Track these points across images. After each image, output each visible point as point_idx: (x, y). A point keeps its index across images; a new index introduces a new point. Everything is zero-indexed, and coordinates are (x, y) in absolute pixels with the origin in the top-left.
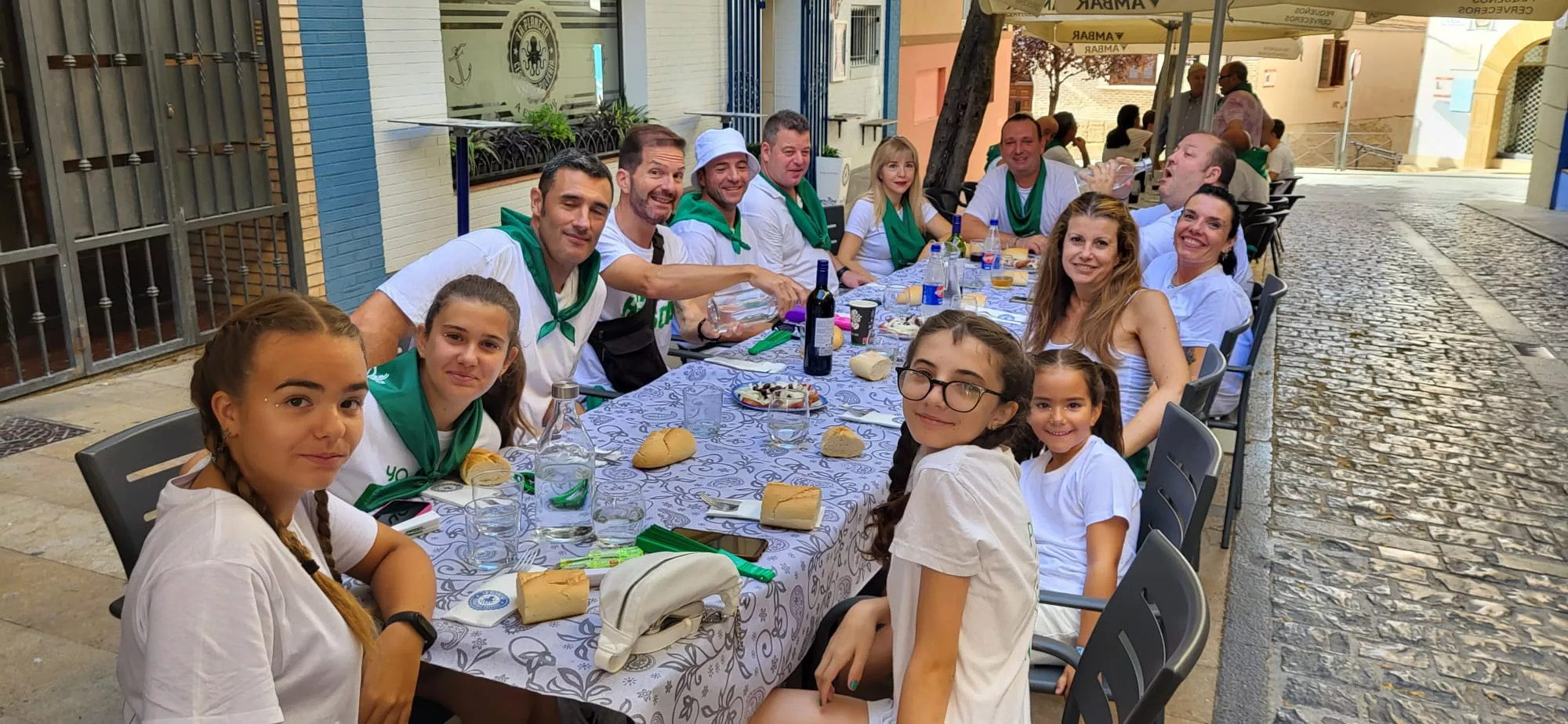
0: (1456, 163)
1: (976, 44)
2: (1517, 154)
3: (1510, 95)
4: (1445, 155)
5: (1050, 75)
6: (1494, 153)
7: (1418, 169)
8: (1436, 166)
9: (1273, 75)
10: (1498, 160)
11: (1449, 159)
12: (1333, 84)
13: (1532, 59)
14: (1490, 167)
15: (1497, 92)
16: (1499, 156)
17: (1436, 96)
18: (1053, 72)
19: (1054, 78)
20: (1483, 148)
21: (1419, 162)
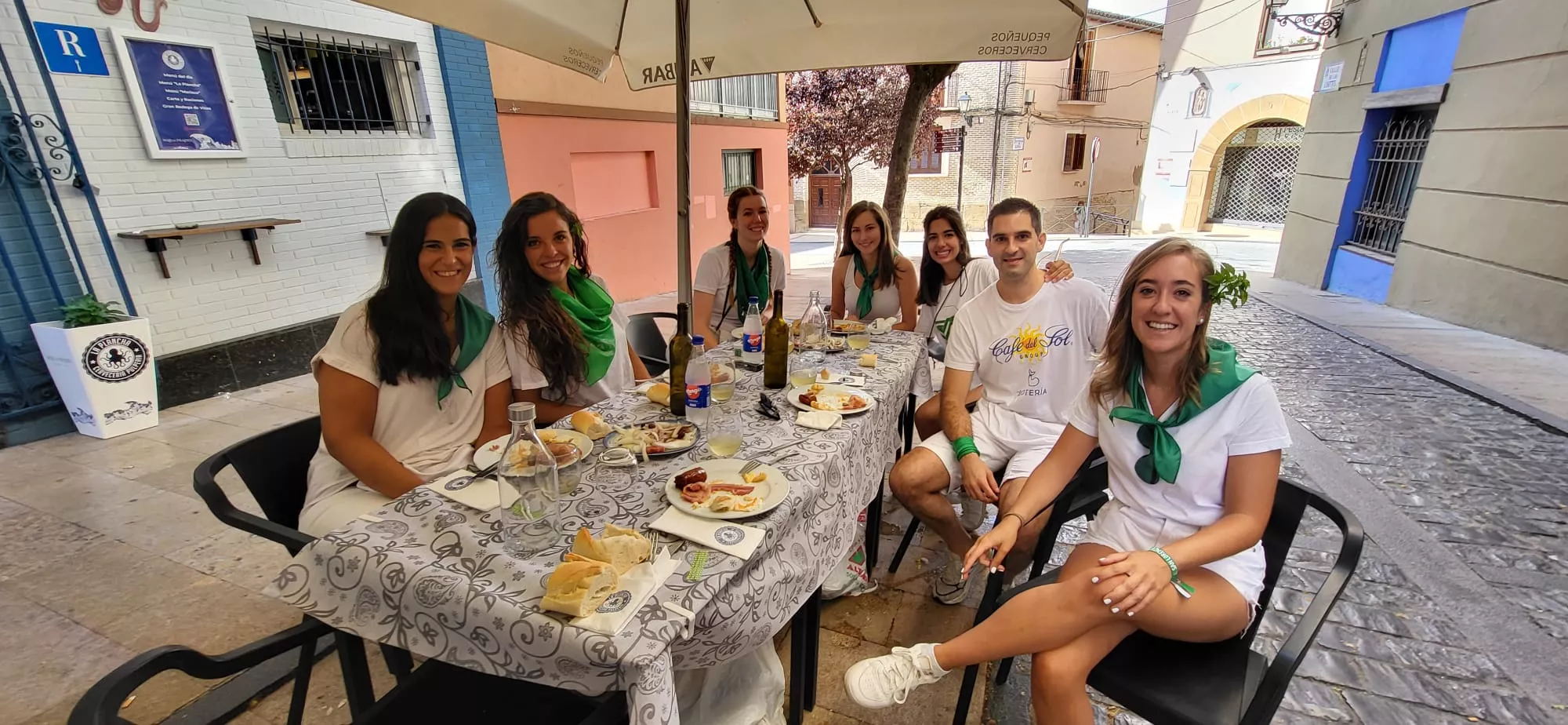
0: (1173, 228)
2: (1225, 220)
3: (1220, 170)
4: (1165, 222)
6: (1205, 219)
7: (1144, 233)
8: (1157, 229)
9: (1030, 163)
10: (1210, 225)
11: (1169, 225)
12: (1074, 168)
13: (1238, 141)
14: (1202, 230)
15: (1209, 169)
16: (1209, 221)
17: (1158, 174)
20: (1196, 214)
21: (1144, 227)
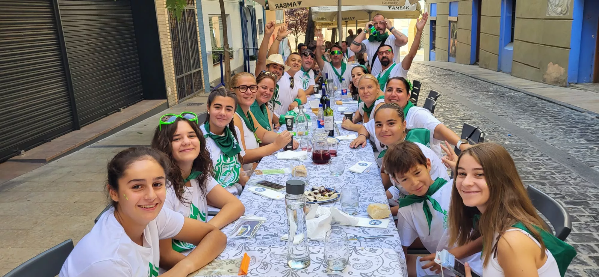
1: (311, 28)
5: (295, 35)
18: (295, 34)
19: (296, 36)
